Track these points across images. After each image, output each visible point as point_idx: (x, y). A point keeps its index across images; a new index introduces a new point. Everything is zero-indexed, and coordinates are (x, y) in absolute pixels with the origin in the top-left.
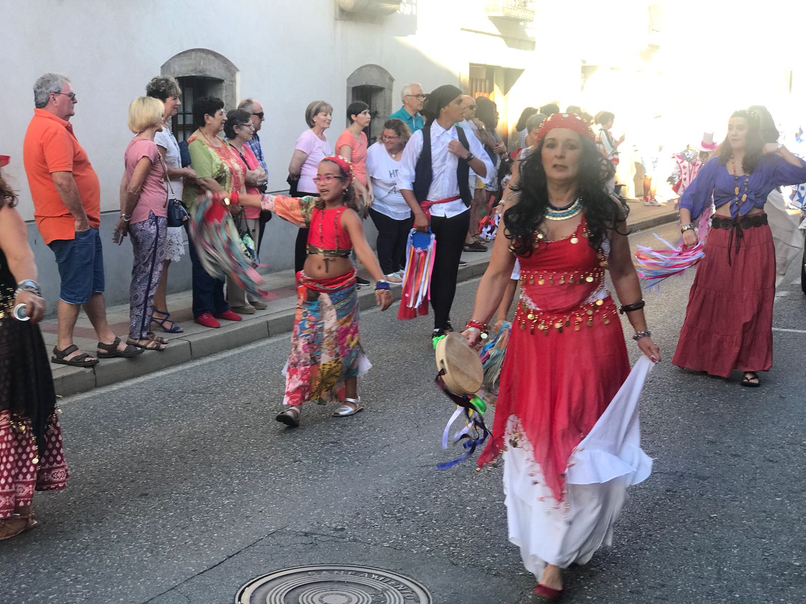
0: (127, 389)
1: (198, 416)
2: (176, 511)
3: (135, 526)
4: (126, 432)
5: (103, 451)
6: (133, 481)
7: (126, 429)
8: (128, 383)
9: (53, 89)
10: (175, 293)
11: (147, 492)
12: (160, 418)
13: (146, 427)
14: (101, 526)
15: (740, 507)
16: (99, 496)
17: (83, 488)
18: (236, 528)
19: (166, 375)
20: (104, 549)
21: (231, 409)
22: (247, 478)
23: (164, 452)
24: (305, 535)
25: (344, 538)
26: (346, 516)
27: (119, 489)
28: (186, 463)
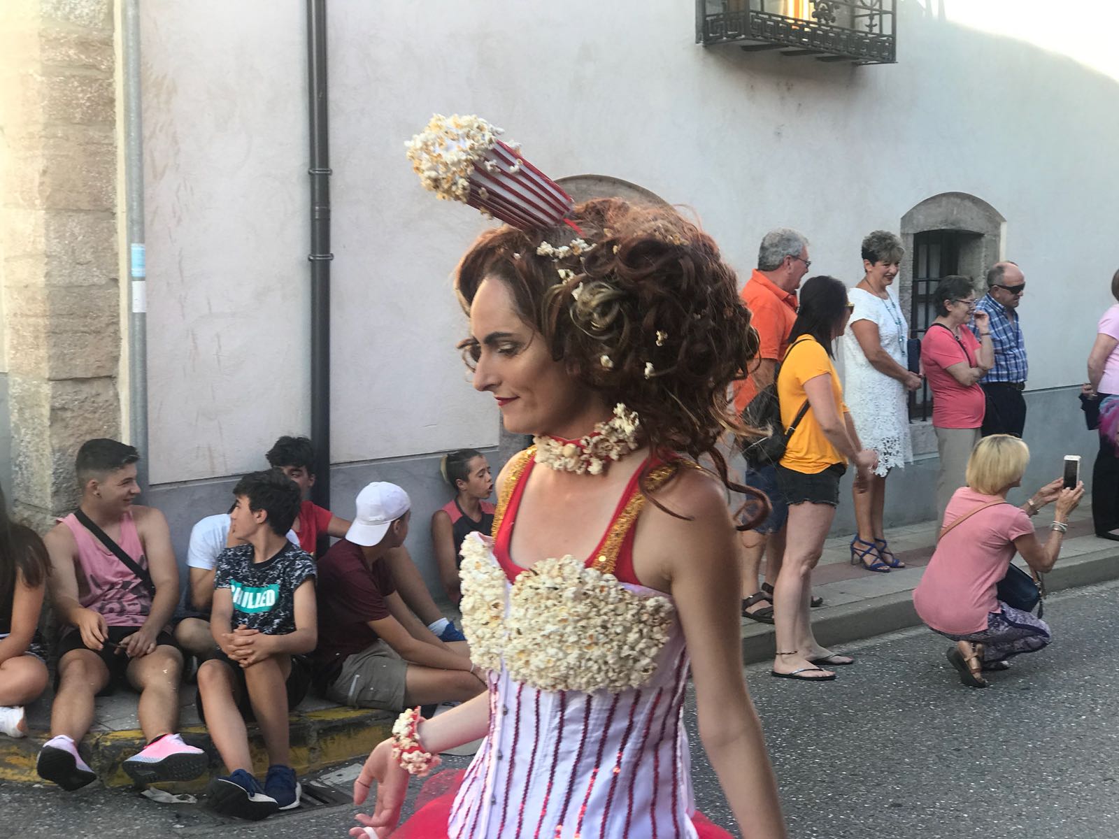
4: (860, 714)
6: (878, 785)
7: (860, 710)
9: (791, 251)
11: (900, 801)
13: (887, 710)
16: (837, 800)
19: (903, 639)
21: (1001, 694)
22: (1037, 797)
23: (915, 748)
27: (861, 793)
28: (948, 766)
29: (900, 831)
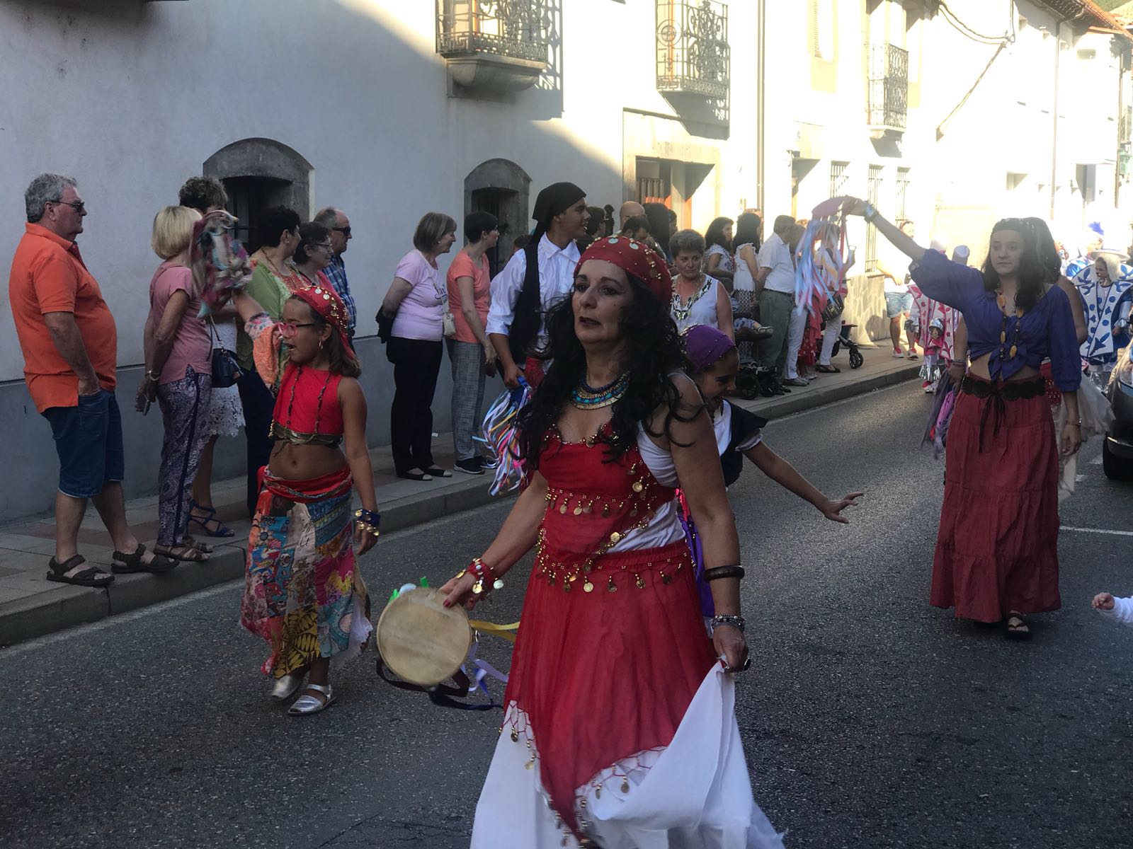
0: (154, 617)
1: (256, 656)
2: (221, 792)
3: (162, 816)
4: (152, 679)
5: (118, 707)
6: (160, 750)
7: (152, 675)
8: (156, 609)
9: (49, 196)
10: (223, 479)
11: (181, 765)
12: (200, 658)
13: (181, 672)
14: (115, 816)
15: (1022, 783)
16: (112, 771)
17: (90, 759)
18: (308, 817)
19: (210, 597)
22: (323, 744)
23: (205, 708)
24: (405, 827)
25: (460, 831)
26: (463, 799)
27: (140, 761)
28: (236, 723)
29: (177, 796)
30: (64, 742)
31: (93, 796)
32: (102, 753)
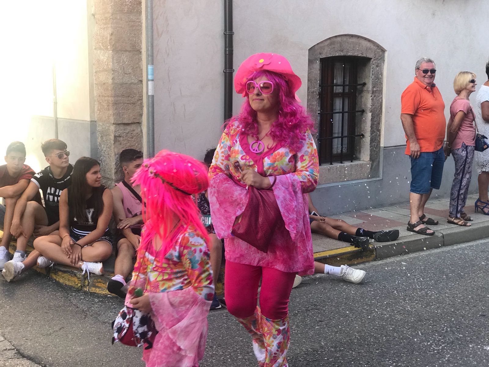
0: (464, 249)
3: (480, 334)
4: (466, 275)
5: (454, 285)
6: (474, 306)
7: (466, 273)
8: (463, 245)
11: (484, 314)
13: (479, 274)
16: (456, 312)
17: (445, 306)
20: (463, 345)
27: (467, 310)
29: (484, 327)
30: (433, 297)
31: (449, 322)
32: (450, 304)
